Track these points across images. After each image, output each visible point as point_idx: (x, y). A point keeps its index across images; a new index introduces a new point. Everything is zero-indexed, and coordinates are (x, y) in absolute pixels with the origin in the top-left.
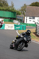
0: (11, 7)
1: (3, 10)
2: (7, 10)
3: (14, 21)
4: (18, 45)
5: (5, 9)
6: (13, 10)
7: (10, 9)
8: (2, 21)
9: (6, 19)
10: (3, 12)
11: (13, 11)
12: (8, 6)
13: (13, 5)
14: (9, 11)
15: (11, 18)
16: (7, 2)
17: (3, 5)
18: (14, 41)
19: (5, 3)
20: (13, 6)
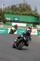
0: (34, 11)
1: (26, 15)
2: (30, 14)
3: (37, 25)
4: (19, 44)
5: (28, 14)
6: (36, 14)
7: (33, 13)
8: (31, 27)
9: (29, 24)
10: (26, 16)
11: (36, 16)
12: (31, 10)
13: (36, 9)
14: (32, 15)
15: (34, 23)
16: (30, 6)
17: (26, 9)
18: (16, 41)
19: (29, 8)
20: (36, 11)
